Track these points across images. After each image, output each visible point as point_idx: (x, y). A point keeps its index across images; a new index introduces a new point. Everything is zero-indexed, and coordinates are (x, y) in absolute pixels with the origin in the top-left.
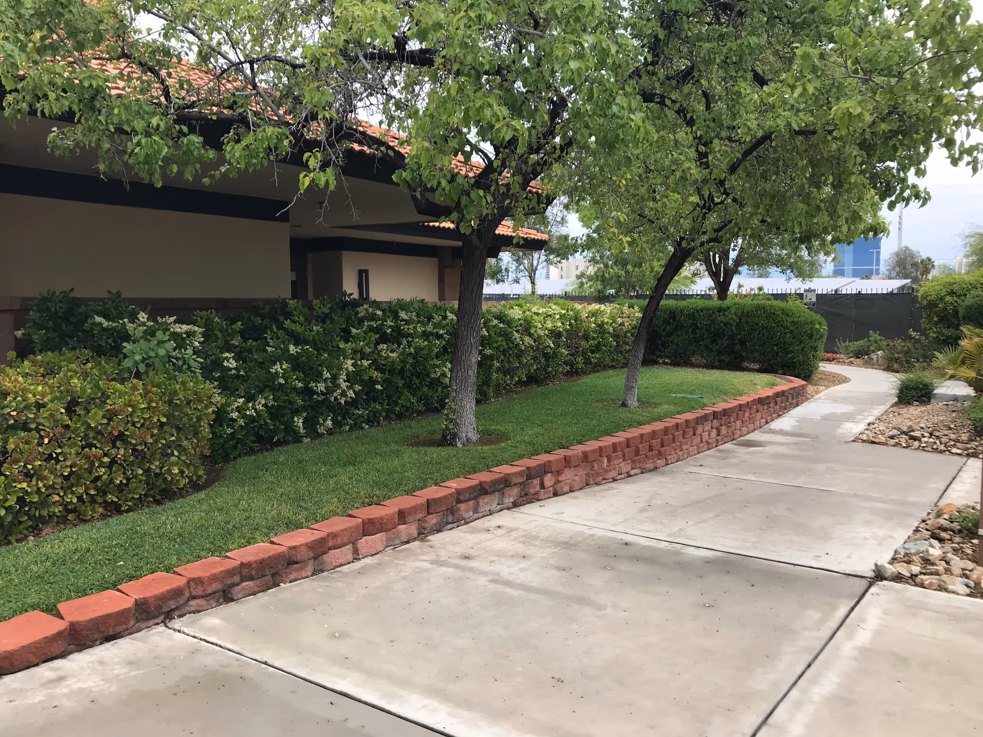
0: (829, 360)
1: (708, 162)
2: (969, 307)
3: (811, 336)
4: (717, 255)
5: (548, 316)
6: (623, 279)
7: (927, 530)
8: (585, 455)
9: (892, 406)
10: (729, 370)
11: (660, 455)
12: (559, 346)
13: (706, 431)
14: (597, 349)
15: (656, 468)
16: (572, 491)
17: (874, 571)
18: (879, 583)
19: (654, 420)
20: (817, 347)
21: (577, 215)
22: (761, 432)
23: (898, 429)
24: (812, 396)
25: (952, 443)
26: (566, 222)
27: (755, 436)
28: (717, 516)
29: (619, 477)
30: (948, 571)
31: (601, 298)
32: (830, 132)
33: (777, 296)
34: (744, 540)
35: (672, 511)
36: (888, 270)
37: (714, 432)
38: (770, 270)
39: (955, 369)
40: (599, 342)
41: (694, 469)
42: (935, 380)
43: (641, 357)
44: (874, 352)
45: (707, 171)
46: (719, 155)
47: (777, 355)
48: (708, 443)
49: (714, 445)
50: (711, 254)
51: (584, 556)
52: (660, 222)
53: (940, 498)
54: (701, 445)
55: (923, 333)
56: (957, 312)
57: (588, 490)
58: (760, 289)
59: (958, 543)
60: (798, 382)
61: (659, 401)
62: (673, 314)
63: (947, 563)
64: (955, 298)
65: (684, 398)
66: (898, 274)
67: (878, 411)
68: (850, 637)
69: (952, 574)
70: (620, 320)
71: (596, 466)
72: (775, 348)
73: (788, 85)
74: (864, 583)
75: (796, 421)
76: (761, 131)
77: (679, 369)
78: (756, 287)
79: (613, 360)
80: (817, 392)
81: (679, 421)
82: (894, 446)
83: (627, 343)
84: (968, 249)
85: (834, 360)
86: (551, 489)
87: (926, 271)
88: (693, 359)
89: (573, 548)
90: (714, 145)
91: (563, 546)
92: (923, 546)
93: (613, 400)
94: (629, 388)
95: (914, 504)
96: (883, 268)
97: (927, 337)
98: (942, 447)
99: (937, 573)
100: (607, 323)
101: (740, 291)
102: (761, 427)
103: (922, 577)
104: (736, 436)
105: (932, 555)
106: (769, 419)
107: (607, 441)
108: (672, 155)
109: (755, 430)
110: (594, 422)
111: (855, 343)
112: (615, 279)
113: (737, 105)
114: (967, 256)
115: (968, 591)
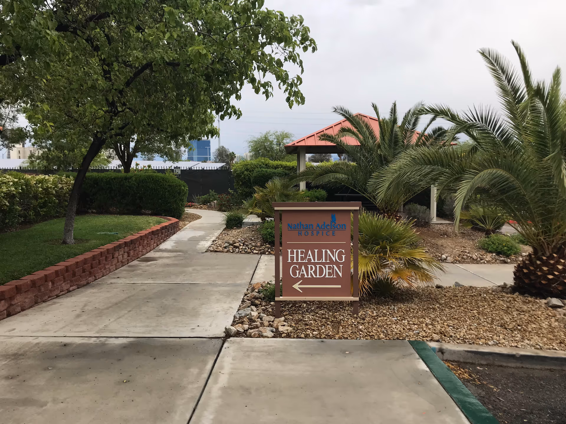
0: (190, 207)
1: (110, 77)
2: (255, 177)
3: (179, 193)
4: (122, 146)
5: (3, 183)
6: (62, 159)
7: (248, 300)
8: (34, 283)
9: (224, 230)
10: (134, 215)
11: (90, 274)
12: (14, 204)
13: (120, 255)
14: (44, 205)
15: (88, 283)
16: (23, 310)
17: (225, 332)
18: (228, 339)
19: (86, 251)
20: (183, 199)
21: (25, 115)
22: (154, 251)
23: (228, 243)
24: (182, 228)
25: (254, 248)
26: (17, 119)
27: (151, 254)
28: (130, 311)
29: (62, 293)
30: (262, 324)
31: (47, 171)
32: (188, 66)
33: (159, 171)
34: (147, 326)
35: (100, 313)
36: (215, 158)
37: (126, 255)
38: (154, 155)
39: (253, 209)
40: (46, 200)
41: (113, 281)
42: (243, 215)
43: (75, 209)
44: (212, 201)
45: (111, 83)
46: (118, 73)
47: (161, 205)
48: (122, 262)
49: (126, 263)
50: (119, 145)
51: (30, 362)
52: (82, 120)
53: (252, 279)
54: (118, 264)
55: (235, 191)
56: (250, 179)
57: (36, 308)
58: (149, 166)
59: (265, 306)
60: (174, 220)
61: (89, 238)
62: (96, 182)
63: (261, 319)
64: (249, 173)
65: (105, 234)
66: (219, 160)
67: (217, 233)
68: (216, 382)
69: (264, 326)
70: (60, 186)
71: (43, 289)
72: (160, 201)
73: (161, 31)
74: (220, 341)
75: (174, 243)
76: (145, 61)
77: (102, 216)
78: (146, 165)
79: (57, 212)
80: (185, 225)
81: (102, 250)
82: (227, 252)
83: (66, 201)
84: (250, 148)
85: (192, 206)
86: (5, 312)
87: (232, 159)
88: (111, 209)
89: (21, 357)
90: (114, 66)
91: (13, 357)
92: (248, 311)
93: (56, 240)
94: (67, 231)
95: (240, 285)
96: (212, 157)
97: (237, 192)
98: (249, 251)
99: (257, 327)
100: (51, 187)
101: (137, 167)
102: (154, 248)
103: (250, 331)
104: (140, 256)
105: (254, 316)
106: (158, 243)
107: (52, 270)
108: (84, 69)
109: (151, 250)
110: (41, 257)
111: (203, 197)
112: (56, 159)
113: (128, 42)
114: (250, 152)
115: (273, 334)
